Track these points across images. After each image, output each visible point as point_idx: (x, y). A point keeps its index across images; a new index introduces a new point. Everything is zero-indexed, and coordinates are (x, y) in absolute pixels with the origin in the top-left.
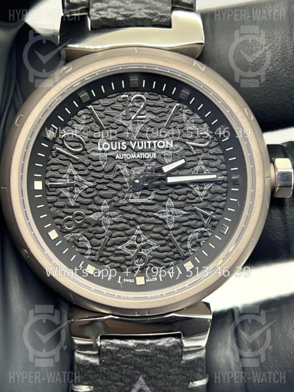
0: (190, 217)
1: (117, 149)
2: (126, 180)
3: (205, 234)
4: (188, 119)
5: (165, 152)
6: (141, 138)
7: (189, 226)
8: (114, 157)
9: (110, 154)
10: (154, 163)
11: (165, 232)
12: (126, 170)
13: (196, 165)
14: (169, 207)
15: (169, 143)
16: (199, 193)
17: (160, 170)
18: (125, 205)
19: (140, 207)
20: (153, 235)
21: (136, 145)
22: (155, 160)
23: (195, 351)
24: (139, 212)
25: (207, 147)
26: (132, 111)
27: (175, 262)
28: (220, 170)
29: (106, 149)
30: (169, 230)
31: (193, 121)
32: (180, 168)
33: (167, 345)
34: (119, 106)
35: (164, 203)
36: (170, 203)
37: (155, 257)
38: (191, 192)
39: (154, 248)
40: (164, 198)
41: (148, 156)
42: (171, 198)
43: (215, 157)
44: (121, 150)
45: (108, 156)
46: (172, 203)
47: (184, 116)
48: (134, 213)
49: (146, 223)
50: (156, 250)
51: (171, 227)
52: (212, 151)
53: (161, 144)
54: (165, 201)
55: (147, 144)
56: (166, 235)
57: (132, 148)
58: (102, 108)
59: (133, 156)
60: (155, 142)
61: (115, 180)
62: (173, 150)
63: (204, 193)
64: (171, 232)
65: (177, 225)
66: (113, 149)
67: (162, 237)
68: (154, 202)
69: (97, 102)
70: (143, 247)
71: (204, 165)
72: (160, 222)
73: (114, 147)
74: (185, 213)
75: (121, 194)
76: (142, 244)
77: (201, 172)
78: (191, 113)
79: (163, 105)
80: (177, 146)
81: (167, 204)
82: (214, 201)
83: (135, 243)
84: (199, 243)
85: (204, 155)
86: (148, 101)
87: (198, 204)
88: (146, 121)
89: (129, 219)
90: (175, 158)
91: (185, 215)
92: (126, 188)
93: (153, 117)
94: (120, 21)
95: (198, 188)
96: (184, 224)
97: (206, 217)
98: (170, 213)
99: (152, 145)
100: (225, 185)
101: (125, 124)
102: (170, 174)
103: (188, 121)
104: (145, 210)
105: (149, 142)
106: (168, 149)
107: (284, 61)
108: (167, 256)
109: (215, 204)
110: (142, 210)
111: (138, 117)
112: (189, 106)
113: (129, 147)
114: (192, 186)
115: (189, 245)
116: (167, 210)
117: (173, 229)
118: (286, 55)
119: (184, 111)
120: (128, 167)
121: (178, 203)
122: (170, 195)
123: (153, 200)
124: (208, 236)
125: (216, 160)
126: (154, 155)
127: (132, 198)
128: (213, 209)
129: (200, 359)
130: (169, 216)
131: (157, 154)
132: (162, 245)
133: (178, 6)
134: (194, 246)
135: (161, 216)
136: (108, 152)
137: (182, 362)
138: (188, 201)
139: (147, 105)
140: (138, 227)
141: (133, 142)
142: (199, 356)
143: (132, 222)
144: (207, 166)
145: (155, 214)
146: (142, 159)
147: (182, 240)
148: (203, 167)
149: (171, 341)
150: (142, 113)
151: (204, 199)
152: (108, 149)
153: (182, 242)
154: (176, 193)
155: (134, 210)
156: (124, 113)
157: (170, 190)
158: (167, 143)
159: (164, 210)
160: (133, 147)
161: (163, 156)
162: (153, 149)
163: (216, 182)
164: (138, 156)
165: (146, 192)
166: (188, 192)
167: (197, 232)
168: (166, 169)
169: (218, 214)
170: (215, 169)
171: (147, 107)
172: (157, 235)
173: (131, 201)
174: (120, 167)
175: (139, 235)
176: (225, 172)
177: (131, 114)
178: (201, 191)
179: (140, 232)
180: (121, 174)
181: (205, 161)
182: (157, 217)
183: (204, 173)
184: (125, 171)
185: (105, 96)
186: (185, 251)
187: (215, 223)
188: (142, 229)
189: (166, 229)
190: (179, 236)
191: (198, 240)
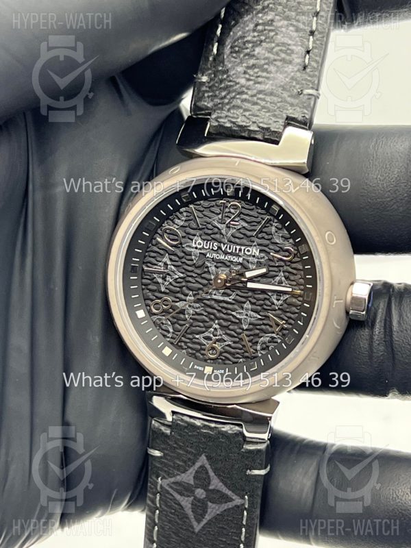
0: (265, 322)
1: (209, 248)
2: (213, 277)
3: (275, 340)
4: (276, 232)
5: (251, 259)
6: (231, 242)
7: (261, 330)
8: (204, 255)
9: (202, 251)
10: (240, 267)
11: (239, 331)
12: (214, 268)
13: (277, 276)
14: (247, 309)
15: (255, 251)
16: (275, 302)
17: (242, 275)
18: (208, 300)
19: (221, 305)
20: (229, 332)
21: (227, 247)
22: (240, 264)
23: (257, 443)
24: (220, 308)
25: (290, 261)
26: (227, 216)
27: (244, 360)
28: (298, 284)
29: (199, 247)
30: (243, 329)
31: (281, 235)
32: (263, 276)
33: (230, 432)
34: (217, 210)
35: (243, 305)
36: (247, 305)
37: (226, 352)
38: (268, 299)
39: (227, 343)
40: (243, 300)
41: (235, 259)
42: (250, 301)
43: (295, 272)
44: (212, 249)
45: (200, 253)
46: (250, 306)
47: (273, 229)
48: (214, 308)
49: (223, 319)
50: (229, 345)
51: (245, 327)
52: (294, 265)
53: (248, 251)
54: (244, 303)
55: (236, 249)
56: (240, 334)
57: (221, 250)
58: (202, 209)
59: (222, 257)
60: (243, 248)
61: (203, 275)
62: (258, 258)
63: (280, 302)
64: (245, 332)
65: (251, 326)
66: (205, 247)
67: (236, 335)
68: (234, 302)
69: (198, 203)
70: (218, 340)
71: (285, 277)
72: (237, 321)
73: (206, 246)
74: (260, 317)
75: (205, 289)
76: (217, 338)
77: (280, 283)
78: (280, 226)
79: (256, 216)
80: (262, 255)
81: (245, 306)
82: (288, 312)
83: (212, 336)
84: (268, 347)
85: (285, 268)
86: (243, 210)
87: (274, 312)
88: (239, 227)
89: (209, 313)
90: (259, 265)
91: (260, 319)
92: (211, 285)
93: (245, 225)
94: (235, 130)
95: (275, 297)
96: (258, 327)
97: (278, 325)
98: (246, 315)
99: (240, 250)
100: (301, 299)
101: (219, 227)
102: (251, 280)
103: (276, 234)
104: (224, 308)
105: (238, 247)
106: (254, 256)
107: (396, 194)
108: (238, 353)
109: (288, 314)
110: (223, 307)
111: (232, 223)
112: (279, 221)
113: (219, 248)
114: (270, 294)
115: (259, 347)
116: (244, 311)
117: (246, 330)
118: (398, 188)
119: (274, 224)
120: (215, 266)
121: (254, 307)
122: (249, 299)
123: (233, 300)
124: (277, 342)
125: (296, 275)
126: (241, 260)
127: (215, 295)
128: (286, 318)
129: (259, 451)
130: (245, 317)
131: (244, 259)
132: (234, 342)
133: (292, 123)
134: (263, 349)
135: (238, 316)
136: (200, 249)
137: (243, 450)
138: (265, 307)
139: (241, 213)
140: (216, 322)
141: (224, 244)
142: (259, 448)
143: (212, 317)
144: (287, 278)
145: (233, 313)
146: (229, 261)
147: (254, 341)
148: (283, 279)
149: (234, 429)
150: (236, 219)
151: (279, 308)
152: (201, 246)
153: (253, 343)
154: (255, 298)
155: (216, 305)
156: (220, 216)
157: (250, 294)
158: (254, 251)
159: (242, 311)
160: (223, 249)
161: (248, 262)
162: (240, 254)
163: (293, 295)
164: (226, 258)
165: (228, 291)
166: (265, 299)
167: (268, 336)
168: (248, 274)
169: (290, 324)
170: (294, 283)
171: (242, 215)
172: (233, 333)
173: (214, 297)
174: (209, 265)
175: (215, 329)
176: (302, 287)
177: (226, 219)
178: (278, 300)
179: (217, 326)
180: (209, 272)
181: (287, 274)
182: (234, 316)
183: (283, 285)
184: (212, 269)
185: (206, 199)
186: (254, 351)
187: (285, 332)
188: (219, 324)
189: (240, 328)
190: (252, 337)
191: (268, 344)
